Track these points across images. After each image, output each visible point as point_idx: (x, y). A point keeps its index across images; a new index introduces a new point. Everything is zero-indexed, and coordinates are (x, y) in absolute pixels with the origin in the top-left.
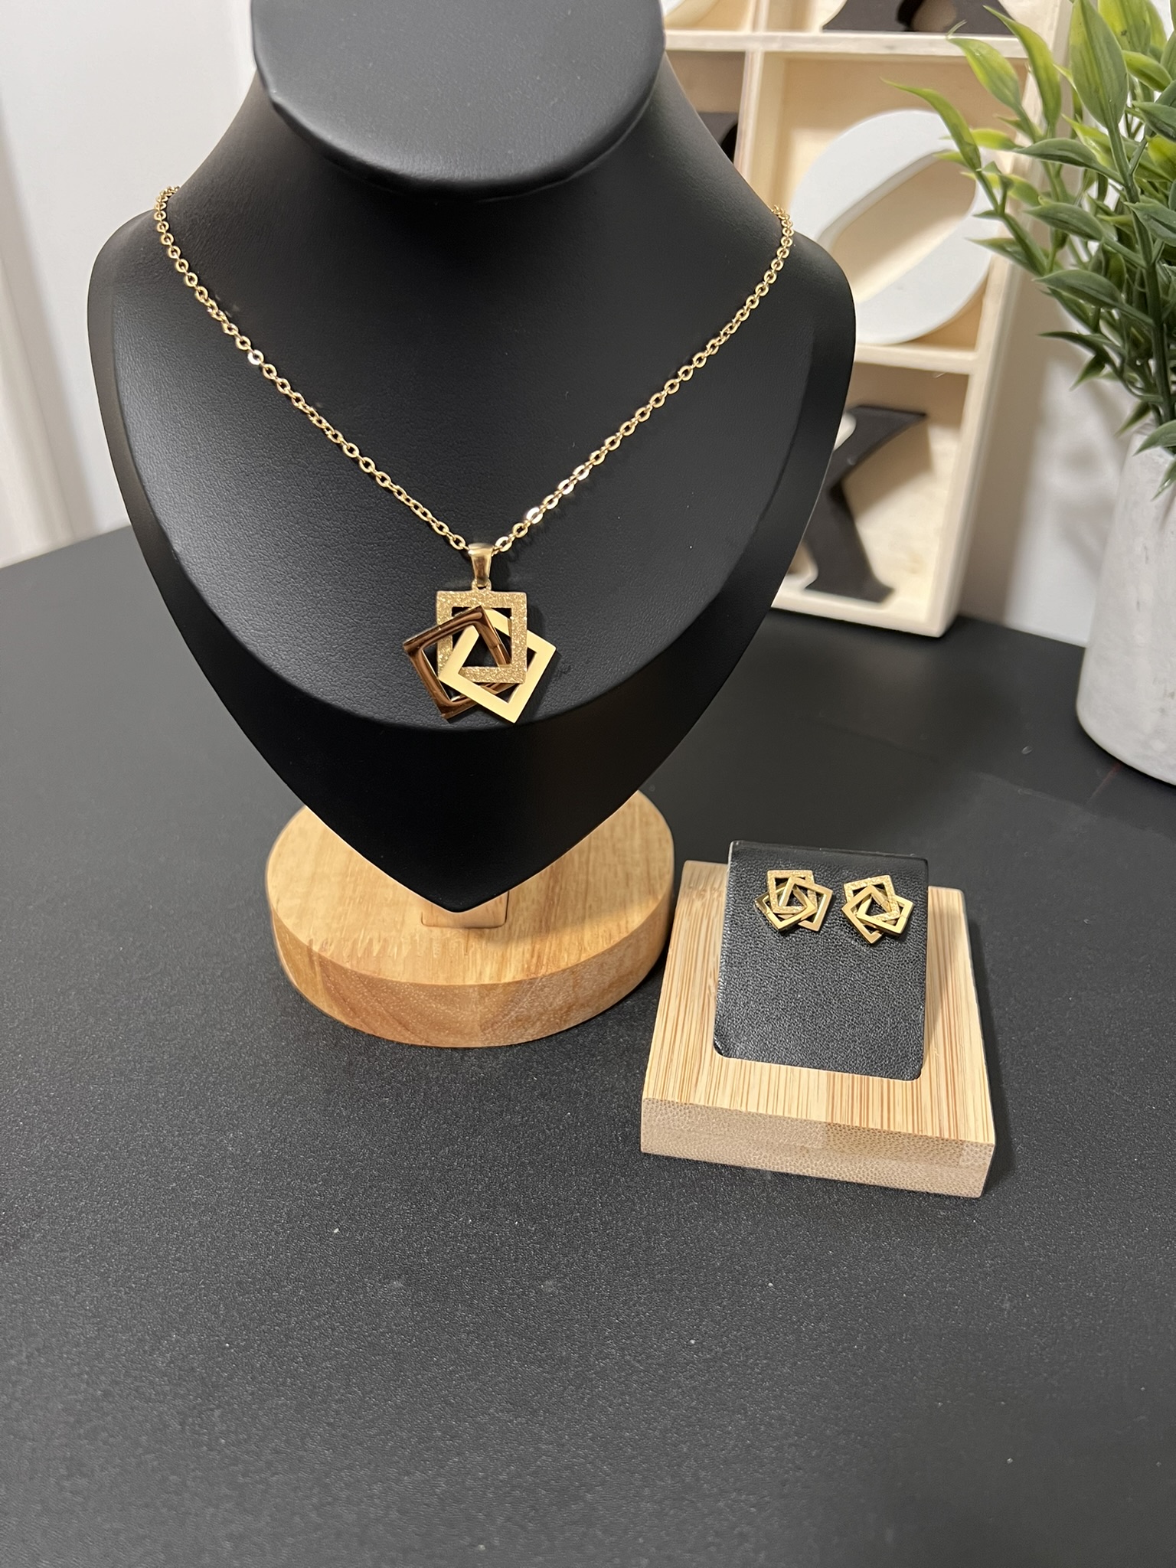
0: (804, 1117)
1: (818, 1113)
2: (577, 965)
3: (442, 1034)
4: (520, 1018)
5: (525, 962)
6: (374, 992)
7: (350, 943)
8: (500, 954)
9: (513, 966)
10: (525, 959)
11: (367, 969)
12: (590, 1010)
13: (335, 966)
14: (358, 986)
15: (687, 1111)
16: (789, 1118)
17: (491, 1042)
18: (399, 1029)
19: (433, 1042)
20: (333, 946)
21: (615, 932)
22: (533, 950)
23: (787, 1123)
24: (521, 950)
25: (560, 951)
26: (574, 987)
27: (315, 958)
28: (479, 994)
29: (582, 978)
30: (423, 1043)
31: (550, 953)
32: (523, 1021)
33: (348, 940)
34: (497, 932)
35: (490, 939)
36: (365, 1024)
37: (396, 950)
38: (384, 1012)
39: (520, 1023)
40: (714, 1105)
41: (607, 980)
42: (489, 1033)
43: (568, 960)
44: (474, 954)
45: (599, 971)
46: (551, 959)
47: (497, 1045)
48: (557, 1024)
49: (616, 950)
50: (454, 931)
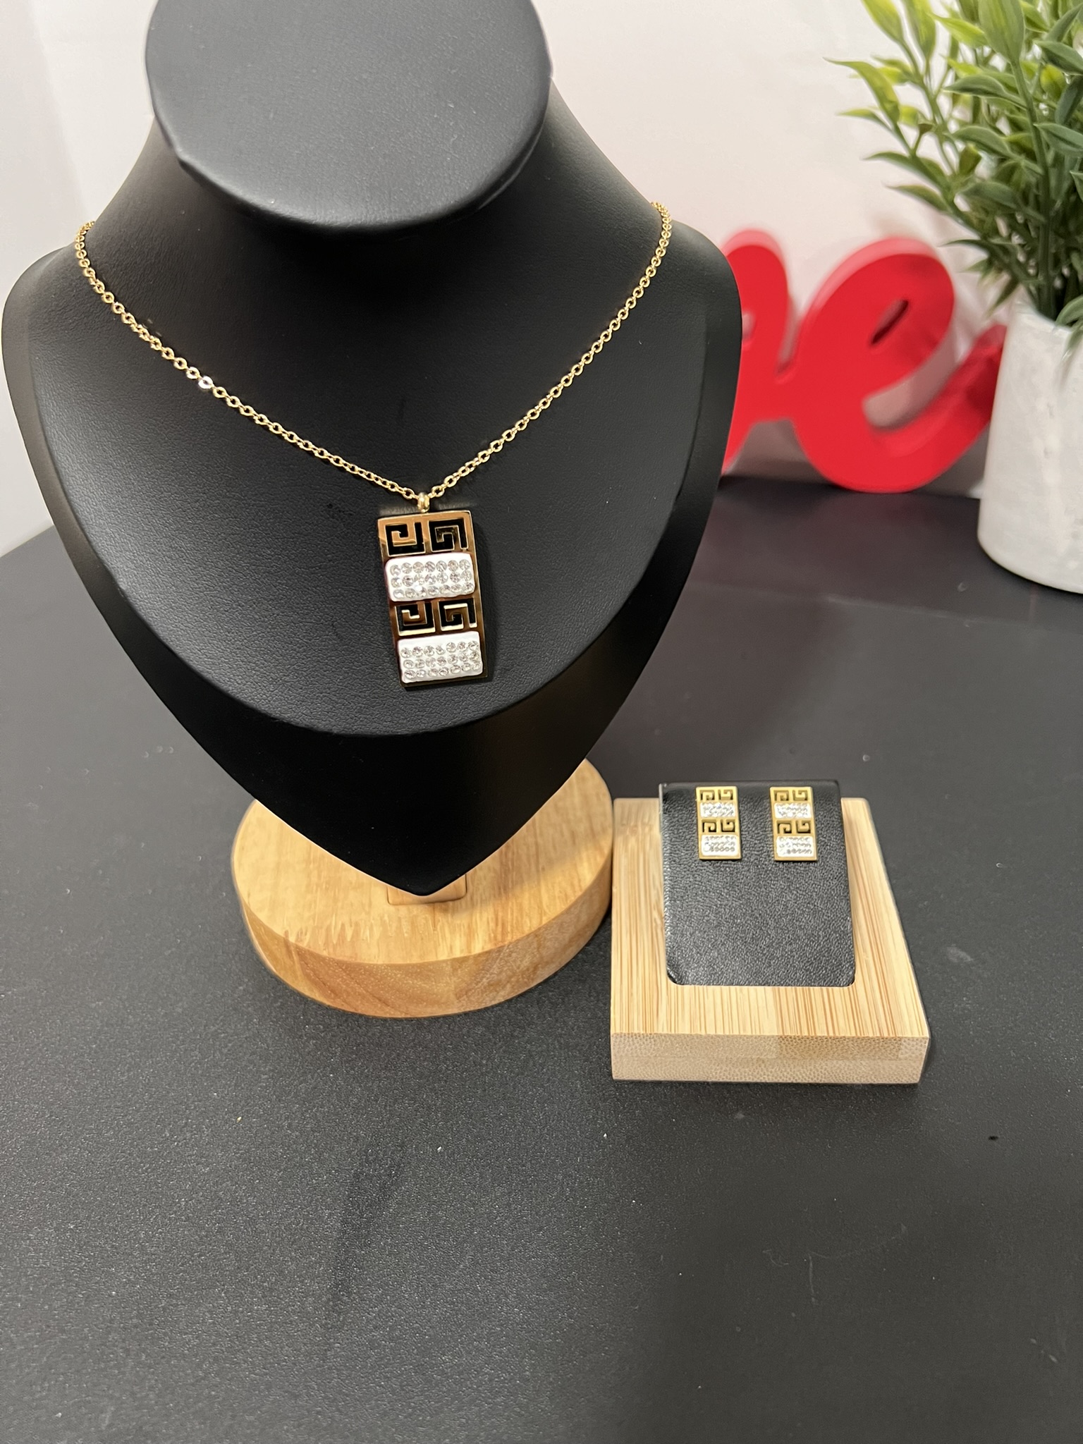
0: (758, 1034)
1: (770, 1029)
2: (539, 929)
3: (420, 1005)
4: (492, 982)
5: (491, 932)
6: (353, 975)
7: (323, 931)
8: (466, 926)
9: (480, 936)
10: (490, 928)
11: (344, 955)
12: (554, 966)
13: (312, 954)
14: (337, 971)
15: (652, 1040)
16: (745, 1036)
17: (466, 1008)
18: (379, 1005)
19: (413, 1014)
20: (308, 936)
21: (569, 891)
22: (497, 919)
23: (743, 1040)
24: (485, 919)
25: (522, 918)
26: (538, 948)
27: (292, 948)
28: (452, 967)
29: (545, 939)
30: (403, 1016)
31: (513, 919)
32: (495, 986)
33: (321, 928)
34: (461, 903)
35: (455, 911)
36: (346, 1003)
37: (368, 933)
38: (364, 992)
39: (492, 988)
40: (677, 1033)
41: (567, 936)
42: (464, 1000)
43: (531, 924)
44: (442, 928)
45: (559, 930)
46: (515, 925)
47: (472, 1009)
48: (526, 983)
49: (572, 910)
50: (421, 907)
